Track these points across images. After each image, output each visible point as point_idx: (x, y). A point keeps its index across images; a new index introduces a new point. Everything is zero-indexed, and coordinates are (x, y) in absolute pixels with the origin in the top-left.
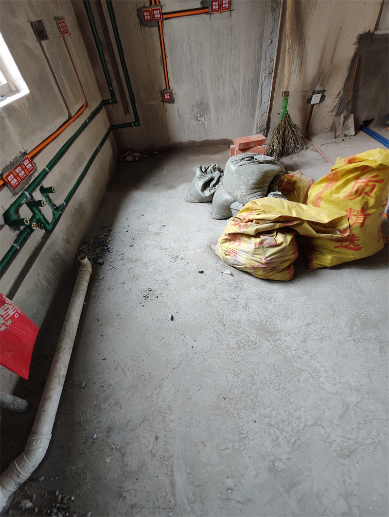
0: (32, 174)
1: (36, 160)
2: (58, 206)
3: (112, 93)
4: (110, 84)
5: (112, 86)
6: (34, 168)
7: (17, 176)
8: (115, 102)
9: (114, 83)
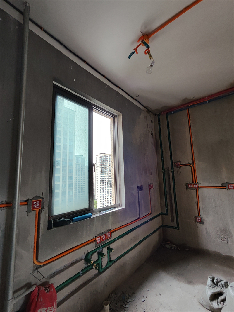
0: (108, 240)
1: (113, 234)
2: (112, 260)
3: (167, 210)
4: (167, 206)
5: (167, 208)
6: (110, 237)
7: (101, 239)
8: (167, 215)
9: (169, 207)
